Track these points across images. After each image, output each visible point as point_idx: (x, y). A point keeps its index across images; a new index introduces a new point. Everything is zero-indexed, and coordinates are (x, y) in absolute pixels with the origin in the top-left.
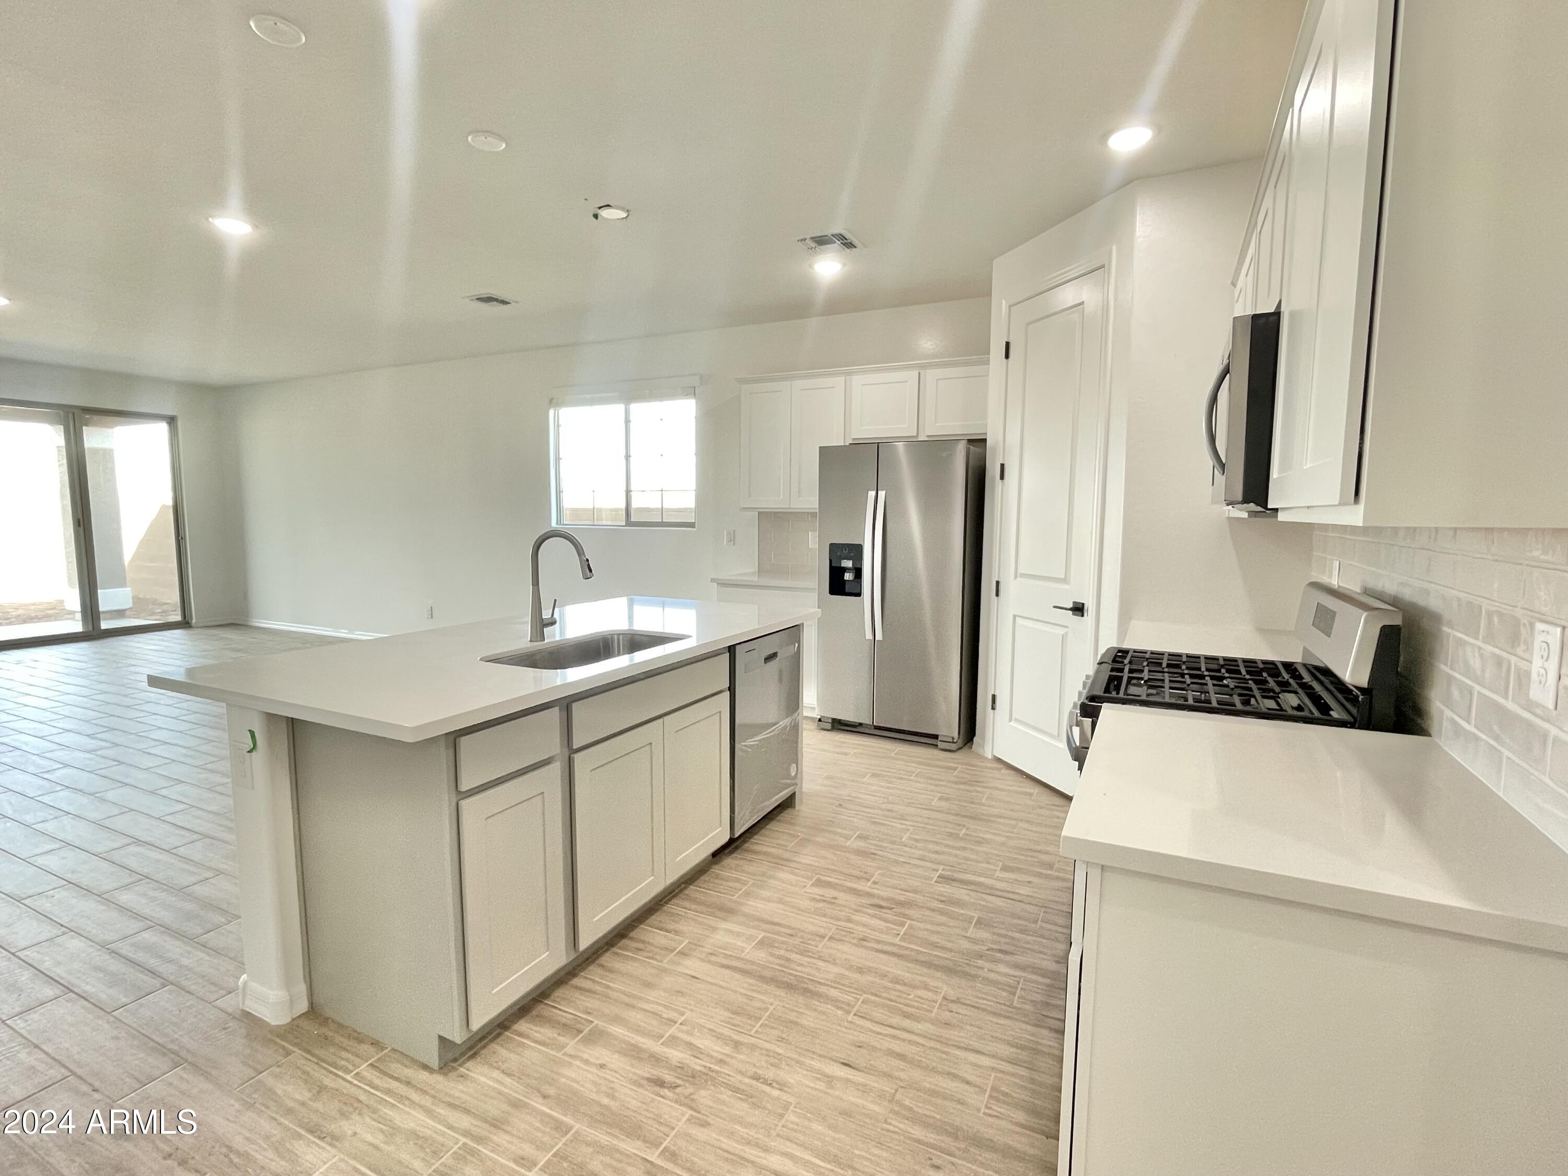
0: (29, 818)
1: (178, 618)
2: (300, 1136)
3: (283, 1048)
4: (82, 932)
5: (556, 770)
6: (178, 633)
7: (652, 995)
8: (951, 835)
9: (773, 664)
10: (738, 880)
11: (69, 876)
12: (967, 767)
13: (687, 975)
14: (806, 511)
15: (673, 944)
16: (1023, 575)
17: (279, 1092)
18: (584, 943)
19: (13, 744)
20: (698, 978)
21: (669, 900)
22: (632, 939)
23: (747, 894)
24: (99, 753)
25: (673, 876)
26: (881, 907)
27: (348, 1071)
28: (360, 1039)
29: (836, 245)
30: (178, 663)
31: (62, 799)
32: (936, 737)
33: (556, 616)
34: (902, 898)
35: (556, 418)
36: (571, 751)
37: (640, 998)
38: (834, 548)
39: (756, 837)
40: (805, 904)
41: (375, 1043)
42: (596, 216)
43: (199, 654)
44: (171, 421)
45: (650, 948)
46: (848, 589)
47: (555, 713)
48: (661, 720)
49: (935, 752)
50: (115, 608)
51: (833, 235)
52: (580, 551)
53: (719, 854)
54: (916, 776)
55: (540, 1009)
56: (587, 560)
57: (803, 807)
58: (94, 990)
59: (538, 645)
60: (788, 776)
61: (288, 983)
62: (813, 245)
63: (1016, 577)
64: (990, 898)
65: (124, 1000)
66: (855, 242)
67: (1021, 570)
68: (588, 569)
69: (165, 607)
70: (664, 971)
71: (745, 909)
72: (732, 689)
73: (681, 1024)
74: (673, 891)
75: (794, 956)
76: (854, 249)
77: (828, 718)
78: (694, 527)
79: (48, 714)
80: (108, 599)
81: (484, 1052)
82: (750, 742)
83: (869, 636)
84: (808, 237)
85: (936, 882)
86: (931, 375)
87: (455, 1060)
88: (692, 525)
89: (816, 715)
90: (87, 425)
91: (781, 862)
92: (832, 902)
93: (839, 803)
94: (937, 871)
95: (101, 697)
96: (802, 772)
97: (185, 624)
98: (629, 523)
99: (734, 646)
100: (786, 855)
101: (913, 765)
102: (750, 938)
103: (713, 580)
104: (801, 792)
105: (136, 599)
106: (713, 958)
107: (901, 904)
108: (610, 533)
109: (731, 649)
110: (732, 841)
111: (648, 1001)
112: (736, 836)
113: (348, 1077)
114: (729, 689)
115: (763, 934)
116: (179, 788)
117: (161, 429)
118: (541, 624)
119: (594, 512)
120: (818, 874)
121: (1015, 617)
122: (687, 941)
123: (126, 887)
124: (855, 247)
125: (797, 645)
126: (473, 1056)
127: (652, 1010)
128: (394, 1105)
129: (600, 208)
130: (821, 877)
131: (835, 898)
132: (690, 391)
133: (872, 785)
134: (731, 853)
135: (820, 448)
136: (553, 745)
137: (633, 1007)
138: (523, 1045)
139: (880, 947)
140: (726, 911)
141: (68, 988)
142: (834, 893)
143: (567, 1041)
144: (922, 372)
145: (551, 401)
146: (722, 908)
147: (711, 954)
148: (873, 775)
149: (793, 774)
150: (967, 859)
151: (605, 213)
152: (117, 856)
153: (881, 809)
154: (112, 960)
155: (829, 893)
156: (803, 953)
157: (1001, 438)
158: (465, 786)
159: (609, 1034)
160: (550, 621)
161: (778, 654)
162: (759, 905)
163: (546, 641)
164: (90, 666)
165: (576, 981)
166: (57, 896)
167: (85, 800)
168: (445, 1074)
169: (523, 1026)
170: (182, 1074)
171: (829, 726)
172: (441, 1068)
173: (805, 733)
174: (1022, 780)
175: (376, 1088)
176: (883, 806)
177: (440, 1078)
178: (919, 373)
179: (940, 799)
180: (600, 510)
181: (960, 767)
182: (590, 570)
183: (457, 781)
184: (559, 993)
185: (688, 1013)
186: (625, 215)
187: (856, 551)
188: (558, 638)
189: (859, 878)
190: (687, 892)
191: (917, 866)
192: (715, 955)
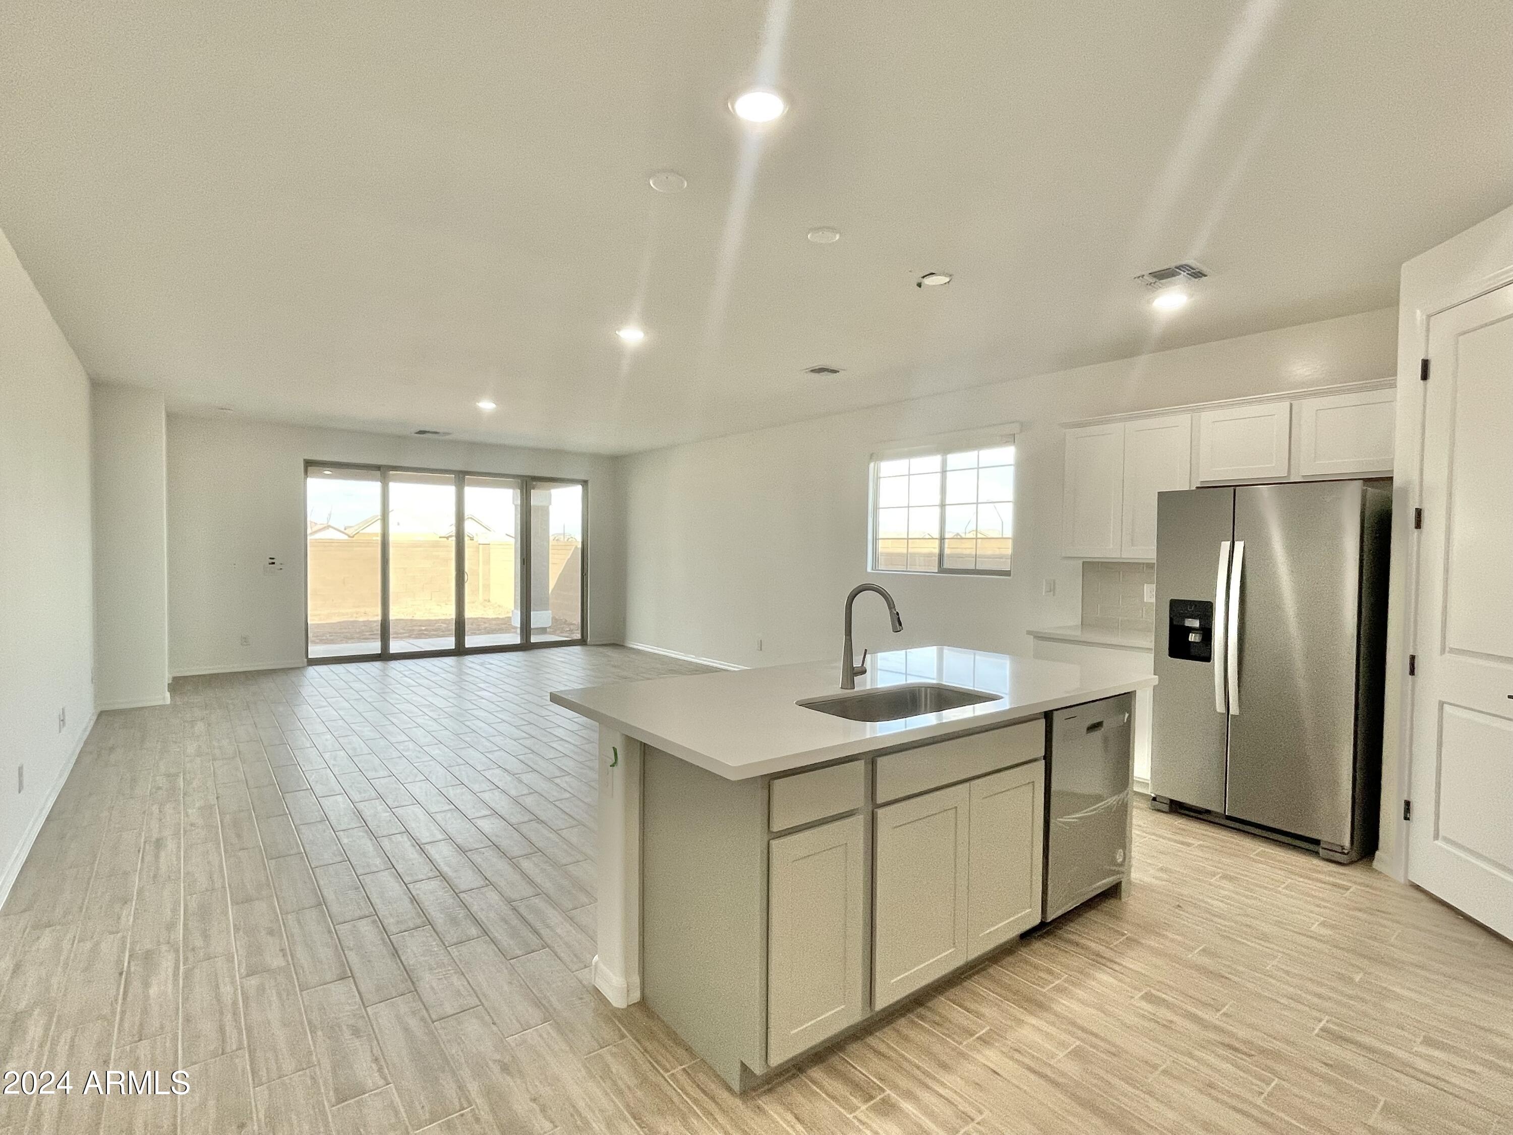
0: (476, 787)
1: (578, 636)
2: (625, 1120)
3: (620, 1030)
4: (497, 887)
5: (859, 823)
6: (577, 649)
7: (946, 1078)
8: (1341, 977)
9: (1097, 734)
10: (1050, 972)
11: (493, 839)
12: (1367, 889)
13: (990, 1068)
14: (1140, 561)
15: (974, 1027)
16: (1452, 650)
17: (614, 1071)
18: (882, 1001)
19: (474, 727)
20: (998, 1074)
21: (970, 976)
22: (929, 1009)
23: (1060, 990)
24: (521, 741)
25: (975, 952)
26: (1236, 1050)
27: (667, 1071)
28: (678, 1041)
29: (1181, 276)
30: (575, 673)
31: (496, 775)
32: (1317, 842)
33: (868, 665)
34: (1265, 1045)
35: (878, 471)
36: (874, 805)
37: (934, 1078)
38: (1174, 604)
39: (1072, 924)
40: (1132, 1020)
41: (688, 1049)
42: (919, 285)
43: (590, 667)
44: (584, 483)
45: (947, 1025)
46: (1193, 651)
47: (860, 765)
48: (967, 784)
49: (1316, 861)
50: (540, 626)
51: (1177, 268)
52: (891, 605)
53: (1027, 937)
54: (1286, 888)
55: (835, 1060)
56: (898, 614)
57: (1132, 901)
58: (500, 938)
59: (848, 693)
60: (1113, 862)
61: (627, 974)
62: (1152, 280)
63: (1443, 651)
64: (1404, 1078)
65: (519, 952)
66: (1205, 269)
67: (1451, 643)
68: (897, 624)
69: (572, 627)
70: (962, 1055)
71: (1057, 1008)
72: (1048, 758)
73: (978, 1123)
74: (975, 966)
75: (1115, 1081)
76: (1204, 278)
77: (1165, 798)
78: (1009, 575)
79: (493, 706)
80: (539, 619)
81: (780, 1089)
82: (1067, 819)
83: (1220, 708)
84: (1146, 273)
85: (1317, 1035)
86: (1308, 408)
87: (754, 1090)
88: (1007, 573)
89: (1150, 792)
90: (534, 489)
91: (1099, 960)
92: (1168, 1026)
93: (1178, 903)
94: (1320, 1021)
95: (526, 696)
96: (1130, 858)
97: (582, 642)
98: (942, 570)
99: (1052, 711)
100: (1108, 954)
101: (1282, 873)
102: (1062, 1044)
103: (1029, 633)
104: (1129, 882)
105: (555, 620)
106: (1017, 1056)
107: (1263, 1051)
108: (923, 579)
109: (1048, 716)
110: (1043, 925)
111: (943, 1084)
112: (1049, 920)
113: (666, 1075)
114: (1045, 758)
115: (1078, 1043)
116: (567, 778)
117: (578, 489)
118: (852, 673)
119: (907, 557)
120: (1150, 987)
121: (1442, 704)
122: (988, 1028)
123: (527, 856)
124: (1205, 276)
125: (1127, 715)
126: (770, 1090)
127: (946, 1096)
128: (698, 1115)
129: (923, 277)
130: (1153, 992)
131: (1171, 1022)
132: (1010, 439)
133: (1223, 888)
134: (1042, 937)
135: (1159, 493)
136: (857, 797)
137: (928, 1087)
138: (814, 1093)
139: (1234, 1102)
140: (1035, 1005)
141: (486, 932)
142: (1170, 1015)
143: (859, 1105)
144: (1294, 403)
145: (872, 455)
146: (1029, 1000)
147: (1016, 1050)
148: (1225, 877)
149: (1120, 860)
150: (1365, 1014)
151: (928, 281)
152: (524, 829)
153: (1236, 922)
154: (513, 916)
155: (1164, 1013)
156: (1128, 1080)
157: (1416, 477)
158: (776, 827)
159: (901, 1110)
160: (860, 669)
161: (1104, 724)
162: (1075, 1006)
163: (856, 689)
164: (522, 670)
165: (871, 1040)
166: (486, 854)
167: (509, 778)
168: (744, 1102)
169: (816, 1073)
170: (548, 1028)
171: (1166, 808)
172: (741, 1094)
173: (1135, 812)
174: (1457, 921)
175: (687, 1094)
176: (1238, 918)
177: (738, 1102)
178: (1291, 405)
179: (1323, 924)
180: (914, 555)
181: (1354, 888)
182: (900, 624)
183: (769, 823)
184: (854, 1048)
185: (986, 1113)
186: (947, 280)
187: (1205, 610)
188: (868, 687)
189: (1205, 1005)
190: (991, 970)
191: (1286, 1007)
192: (1020, 1052)
